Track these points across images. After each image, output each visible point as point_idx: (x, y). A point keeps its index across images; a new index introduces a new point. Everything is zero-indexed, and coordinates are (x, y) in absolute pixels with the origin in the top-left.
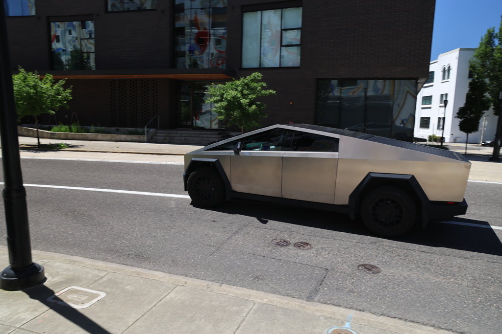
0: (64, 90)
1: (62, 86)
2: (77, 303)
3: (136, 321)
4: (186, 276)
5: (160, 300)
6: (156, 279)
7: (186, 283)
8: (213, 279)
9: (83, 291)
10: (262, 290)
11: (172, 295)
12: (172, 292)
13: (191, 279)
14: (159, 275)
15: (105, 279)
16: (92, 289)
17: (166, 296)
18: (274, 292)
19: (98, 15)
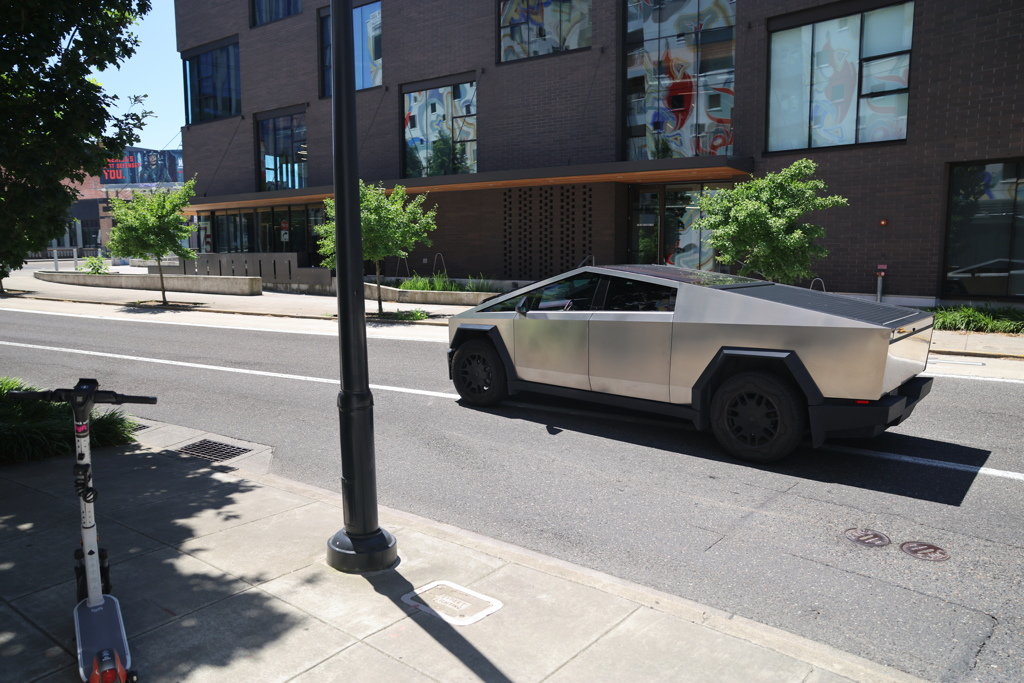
0: (424, 214)
1: (422, 205)
2: (452, 614)
3: (560, 667)
4: (656, 587)
5: (607, 633)
6: (597, 586)
7: (657, 603)
8: (713, 601)
9: (461, 593)
10: (827, 642)
11: (630, 624)
12: (629, 619)
13: (667, 595)
14: (602, 580)
15: (499, 575)
16: (476, 589)
17: (618, 625)
18: (856, 650)
19: (483, 71)
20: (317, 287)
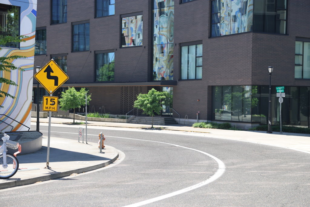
19: (116, 50)
20: (65, 116)
